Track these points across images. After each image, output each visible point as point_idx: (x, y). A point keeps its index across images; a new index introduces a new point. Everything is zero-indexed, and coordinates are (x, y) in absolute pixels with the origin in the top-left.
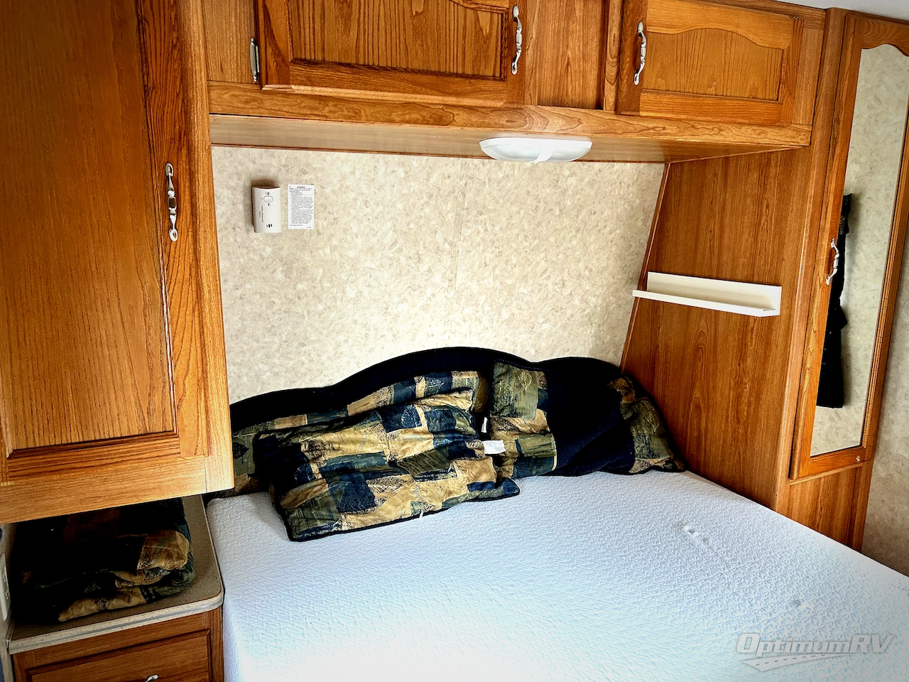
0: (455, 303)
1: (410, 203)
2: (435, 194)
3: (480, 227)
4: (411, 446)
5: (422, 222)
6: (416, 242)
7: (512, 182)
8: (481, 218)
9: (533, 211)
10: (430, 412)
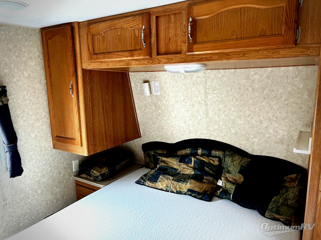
0: (210, 123)
1: (187, 87)
2: (195, 84)
3: (215, 95)
4: (186, 170)
5: (192, 93)
6: (191, 100)
7: (226, 78)
8: (215, 92)
9: (238, 89)
10: (196, 161)
